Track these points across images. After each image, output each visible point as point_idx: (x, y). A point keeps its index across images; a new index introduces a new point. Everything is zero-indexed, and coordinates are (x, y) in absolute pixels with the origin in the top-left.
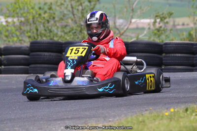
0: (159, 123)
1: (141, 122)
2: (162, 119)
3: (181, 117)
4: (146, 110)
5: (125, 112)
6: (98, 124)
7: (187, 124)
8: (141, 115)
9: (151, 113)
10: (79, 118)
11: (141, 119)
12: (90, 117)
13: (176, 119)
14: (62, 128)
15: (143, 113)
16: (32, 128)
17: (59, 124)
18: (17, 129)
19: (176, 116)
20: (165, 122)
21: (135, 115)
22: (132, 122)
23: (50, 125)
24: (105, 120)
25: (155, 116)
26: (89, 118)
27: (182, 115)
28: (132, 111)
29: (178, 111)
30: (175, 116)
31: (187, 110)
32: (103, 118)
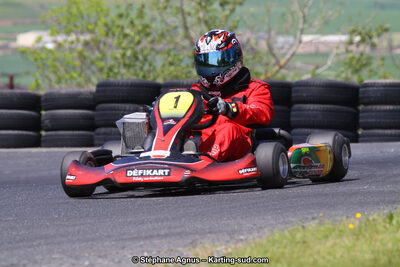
0: (334, 245)
1: (298, 242)
2: (340, 236)
3: (377, 232)
4: (314, 219)
5: (272, 222)
7: (390, 245)
8: (300, 228)
10: (180, 235)
11: (299, 236)
12: (203, 233)
13: (367, 235)
14: (146, 254)
15: (306, 224)
16: (86, 255)
17: (141, 246)
18: (57, 256)
19: (369, 231)
20: (347, 241)
21: (291, 228)
22: (281, 243)
23: (124, 248)
24: (231, 238)
25: (329, 229)
26: (200, 234)
27: (380, 228)
28: (286, 219)
29: (374, 220)
30: (366, 230)
31: (391, 217)
32: (230, 234)
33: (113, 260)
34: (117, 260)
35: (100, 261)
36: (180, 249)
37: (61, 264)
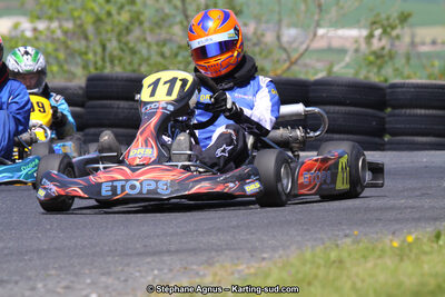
0: (375, 265)
1: (334, 262)
2: (380, 257)
3: (425, 253)
4: (346, 236)
5: (299, 238)
6: (237, 265)
7: (439, 268)
8: (334, 246)
9: (356, 242)
10: (194, 251)
11: (333, 255)
12: (219, 250)
13: (413, 256)
14: (156, 272)
15: (339, 242)
16: (87, 272)
17: (148, 263)
18: (53, 272)
19: (415, 251)
20: (389, 262)
21: (322, 246)
22: (313, 262)
23: (128, 265)
24: (252, 256)
25: (367, 248)
26: (217, 251)
27: (426, 248)
28: (315, 236)
29: (418, 238)
30: (411, 251)
31: (438, 236)
32: (249, 252)
33: (119, 279)
34: (122, 279)
35: (103, 279)
36: (195, 267)
37: (59, 282)
